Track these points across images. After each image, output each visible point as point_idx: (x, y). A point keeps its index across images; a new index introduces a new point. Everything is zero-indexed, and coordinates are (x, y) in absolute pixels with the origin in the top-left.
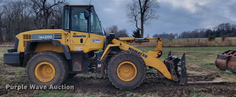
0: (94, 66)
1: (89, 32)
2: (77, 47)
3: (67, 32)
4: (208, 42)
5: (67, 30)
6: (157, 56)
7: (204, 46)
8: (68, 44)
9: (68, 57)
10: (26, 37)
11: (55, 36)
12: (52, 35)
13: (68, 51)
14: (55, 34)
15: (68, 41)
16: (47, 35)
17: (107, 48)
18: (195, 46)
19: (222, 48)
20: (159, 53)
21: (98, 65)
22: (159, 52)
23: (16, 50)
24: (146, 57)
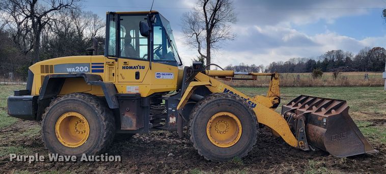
0: (163, 121)
1: (150, 60)
2: (129, 87)
3: (111, 61)
4: (313, 80)
5: (113, 56)
6: (272, 105)
7: (307, 86)
8: (114, 81)
9: (113, 105)
10: (44, 69)
11: (93, 67)
12: (88, 65)
13: (112, 94)
14: (92, 64)
15: (113, 75)
16: (79, 65)
17: (189, 89)
18: (293, 86)
19: (334, 89)
20: (275, 101)
21: (171, 118)
22: (275, 99)
23: (28, 92)
24: (254, 107)
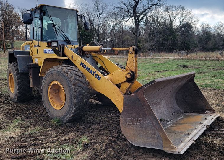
8: (32, 55)
22: (128, 73)
24: (99, 79)
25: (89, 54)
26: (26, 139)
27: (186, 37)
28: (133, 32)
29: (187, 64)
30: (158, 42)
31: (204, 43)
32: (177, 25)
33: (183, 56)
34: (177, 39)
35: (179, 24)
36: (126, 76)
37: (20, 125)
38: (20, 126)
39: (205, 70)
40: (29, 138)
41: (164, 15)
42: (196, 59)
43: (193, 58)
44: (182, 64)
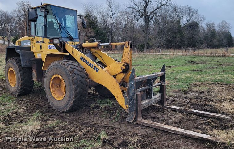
2: (38, 54)
6: (121, 71)
8: (33, 50)
15: (33, 47)
20: (123, 67)
22: (123, 65)
24: (97, 71)
25: (88, 50)
26: (46, 133)
27: (193, 34)
28: (143, 30)
29: (195, 60)
30: (167, 40)
31: (210, 41)
32: (184, 24)
33: (190, 52)
34: (184, 37)
35: (186, 23)
36: (122, 68)
37: (40, 118)
38: (40, 120)
39: (213, 65)
40: (48, 132)
41: (172, 15)
42: (203, 55)
43: (200, 54)
44: (190, 59)
